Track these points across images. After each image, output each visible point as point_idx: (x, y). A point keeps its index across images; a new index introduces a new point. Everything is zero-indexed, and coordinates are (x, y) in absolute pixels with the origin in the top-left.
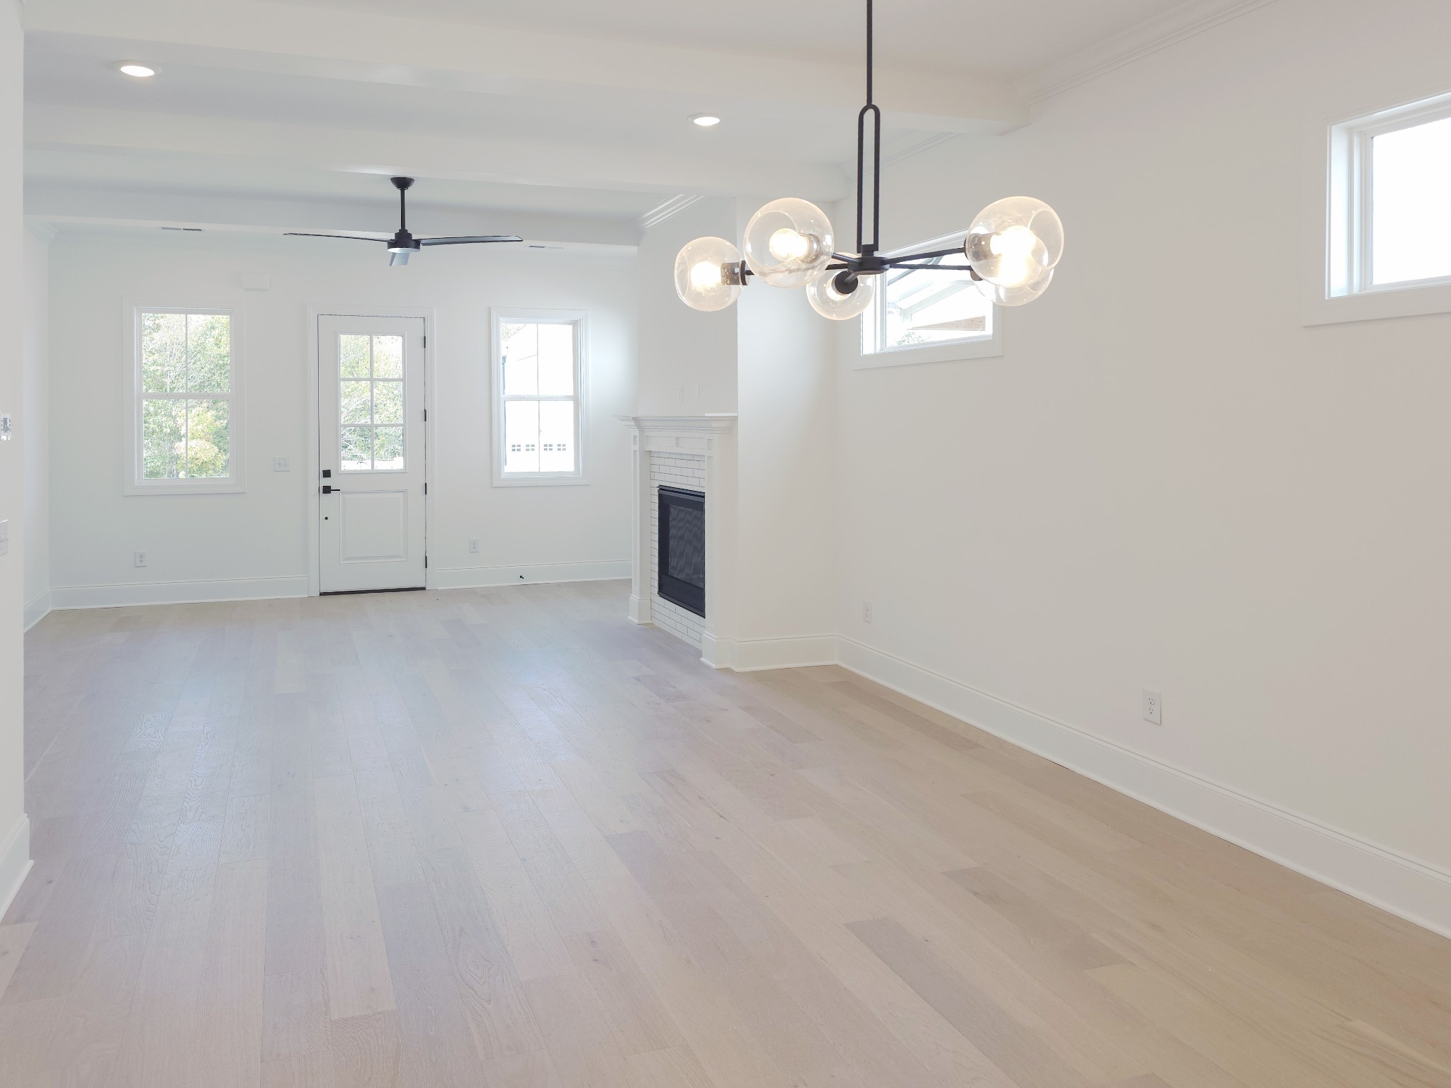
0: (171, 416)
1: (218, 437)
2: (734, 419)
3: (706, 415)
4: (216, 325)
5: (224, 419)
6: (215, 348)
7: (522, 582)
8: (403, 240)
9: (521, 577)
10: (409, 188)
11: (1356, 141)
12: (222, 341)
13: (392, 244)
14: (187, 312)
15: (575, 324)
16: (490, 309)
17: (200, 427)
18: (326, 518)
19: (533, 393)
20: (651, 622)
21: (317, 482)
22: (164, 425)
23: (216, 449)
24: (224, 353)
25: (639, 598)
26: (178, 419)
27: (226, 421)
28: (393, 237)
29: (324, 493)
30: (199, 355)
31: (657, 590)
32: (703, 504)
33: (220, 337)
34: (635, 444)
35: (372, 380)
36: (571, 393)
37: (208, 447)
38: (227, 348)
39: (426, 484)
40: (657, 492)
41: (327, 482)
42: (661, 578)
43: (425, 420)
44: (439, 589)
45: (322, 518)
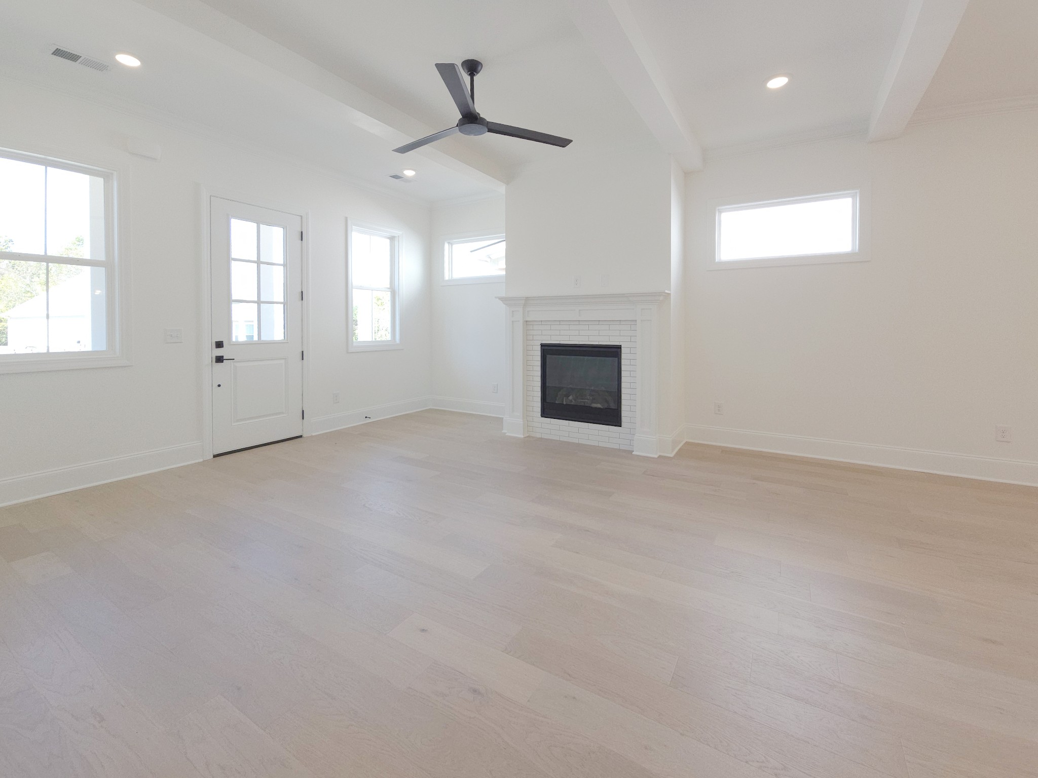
7: (368, 421)
9: (366, 417)
14: (47, 163)
16: (346, 218)
18: (219, 386)
20: (528, 435)
21: (211, 353)
29: (217, 362)
31: (540, 414)
35: (258, 263)
36: (388, 286)
39: (303, 352)
40: (539, 348)
41: (219, 352)
42: (543, 405)
43: (302, 300)
44: (314, 434)
45: (215, 385)
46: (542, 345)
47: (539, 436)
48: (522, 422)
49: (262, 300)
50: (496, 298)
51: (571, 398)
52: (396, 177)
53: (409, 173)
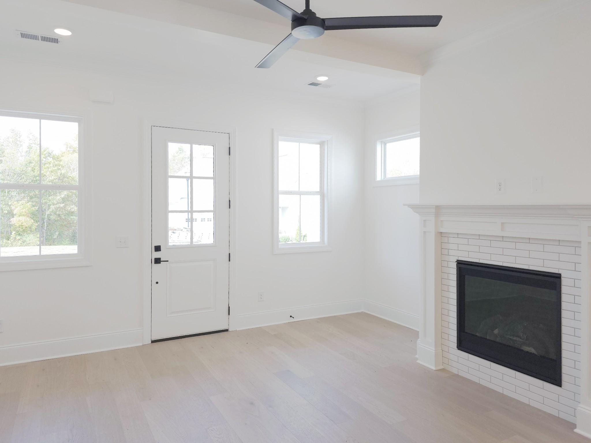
0: (8, 204)
1: (33, 215)
4: (32, 161)
5: (36, 206)
6: (32, 172)
7: (292, 320)
9: (291, 316)
12: (36, 169)
15: (322, 144)
16: (273, 130)
17: (24, 210)
18: (157, 283)
19: (297, 189)
20: (442, 367)
21: (147, 254)
22: (4, 209)
23: (33, 221)
24: (37, 175)
25: (434, 349)
26: (12, 206)
27: (37, 207)
30: (23, 176)
31: (455, 345)
33: (34, 167)
35: (191, 178)
36: (319, 190)
37: (28, 220)
38: (38, 172)
39: (230, 254)
40: (454, 265)
41: (157, 255)
42: (460, 335)
43: (230, 208)
44: (238, 330)
45: (154, 282)
46: (460, 263)
47: (455, 371)
48: (434, 351)
49: (194, 209)
50: (404, 205)
51: (496, 331)
52: (312, 84)
53: (322, 79)
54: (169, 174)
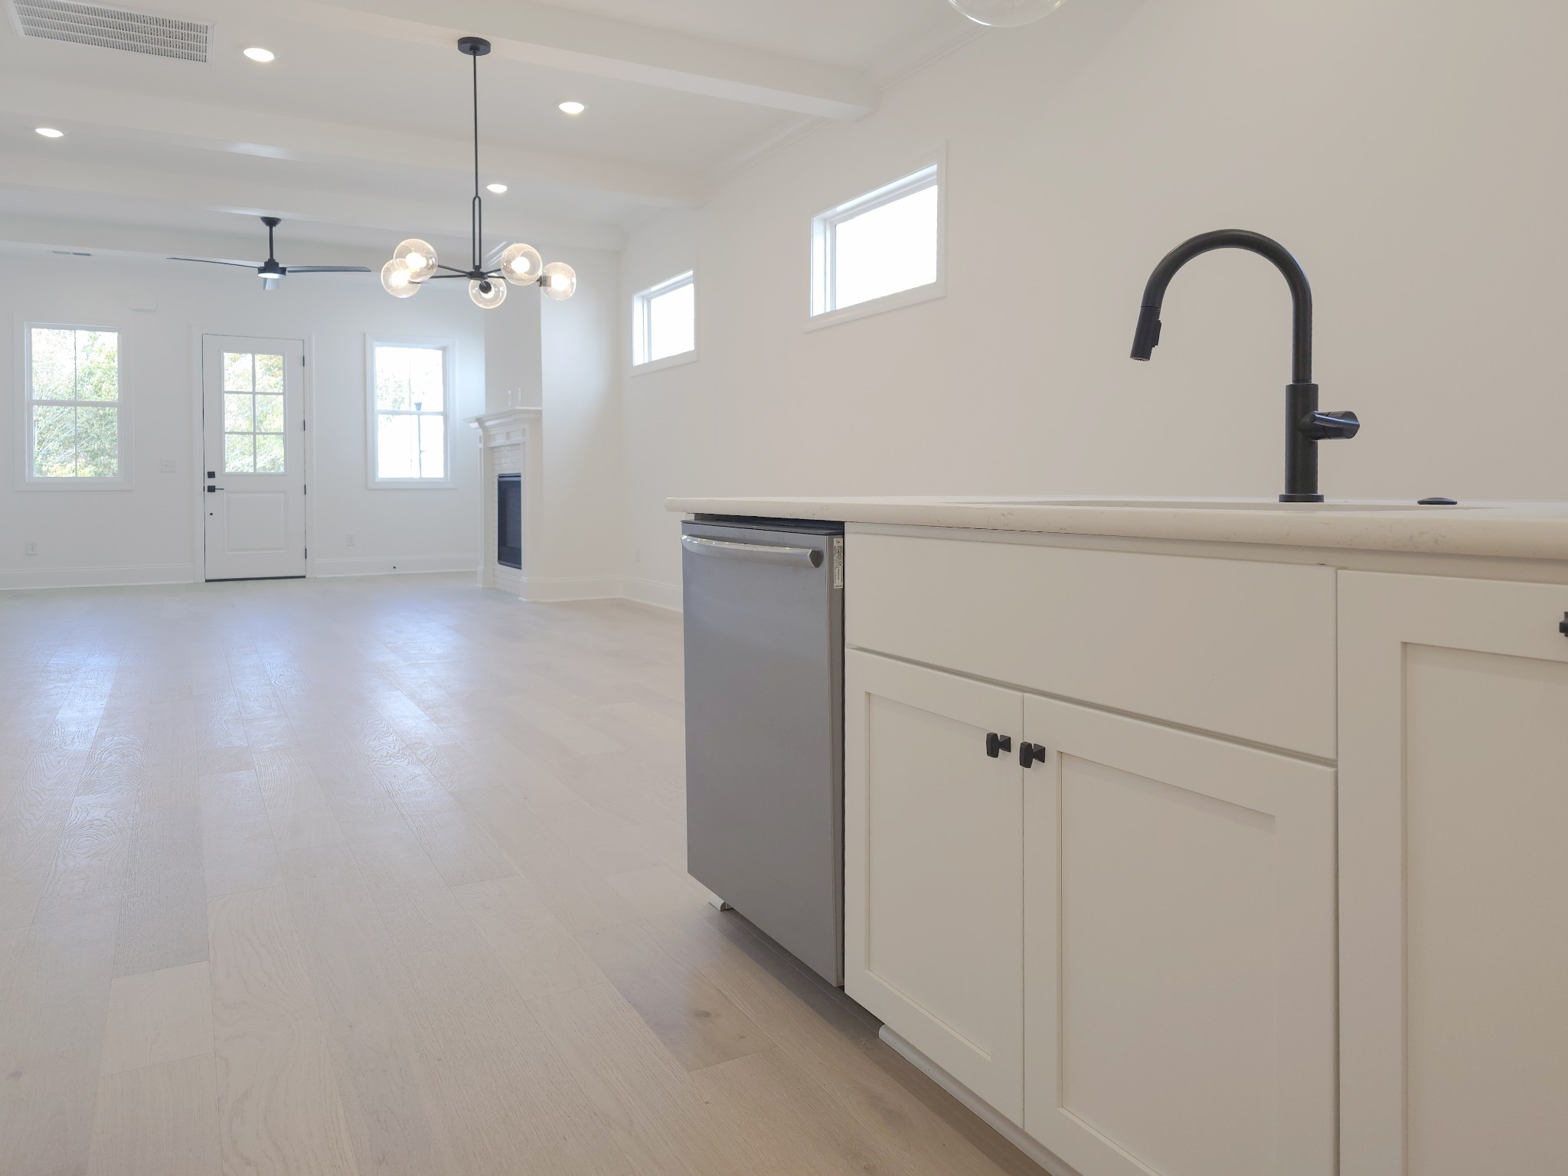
2: (540, 413)
3: (517, 408)
7: (395, 572)
8: (271, 266)
10: (277, 226)
11: (828, 227)
13: (262, 270)
15: (444, 349)
16: (364, 334)
18: (211, 514)
21: (200, 482)
28: (262, 265)
29: (208, 491)
32: (519, 482)
34: (480, 442)
36: (441, 410)
39: (305, 486)
40: (497, 480)
41: (211, 482)
43: (304, 430)
44: (319, 576)
45: (208, 514)
46: (500, 477)
54: (226, 389)
